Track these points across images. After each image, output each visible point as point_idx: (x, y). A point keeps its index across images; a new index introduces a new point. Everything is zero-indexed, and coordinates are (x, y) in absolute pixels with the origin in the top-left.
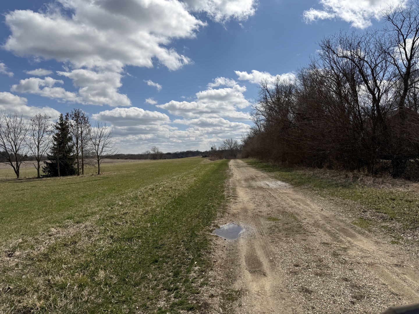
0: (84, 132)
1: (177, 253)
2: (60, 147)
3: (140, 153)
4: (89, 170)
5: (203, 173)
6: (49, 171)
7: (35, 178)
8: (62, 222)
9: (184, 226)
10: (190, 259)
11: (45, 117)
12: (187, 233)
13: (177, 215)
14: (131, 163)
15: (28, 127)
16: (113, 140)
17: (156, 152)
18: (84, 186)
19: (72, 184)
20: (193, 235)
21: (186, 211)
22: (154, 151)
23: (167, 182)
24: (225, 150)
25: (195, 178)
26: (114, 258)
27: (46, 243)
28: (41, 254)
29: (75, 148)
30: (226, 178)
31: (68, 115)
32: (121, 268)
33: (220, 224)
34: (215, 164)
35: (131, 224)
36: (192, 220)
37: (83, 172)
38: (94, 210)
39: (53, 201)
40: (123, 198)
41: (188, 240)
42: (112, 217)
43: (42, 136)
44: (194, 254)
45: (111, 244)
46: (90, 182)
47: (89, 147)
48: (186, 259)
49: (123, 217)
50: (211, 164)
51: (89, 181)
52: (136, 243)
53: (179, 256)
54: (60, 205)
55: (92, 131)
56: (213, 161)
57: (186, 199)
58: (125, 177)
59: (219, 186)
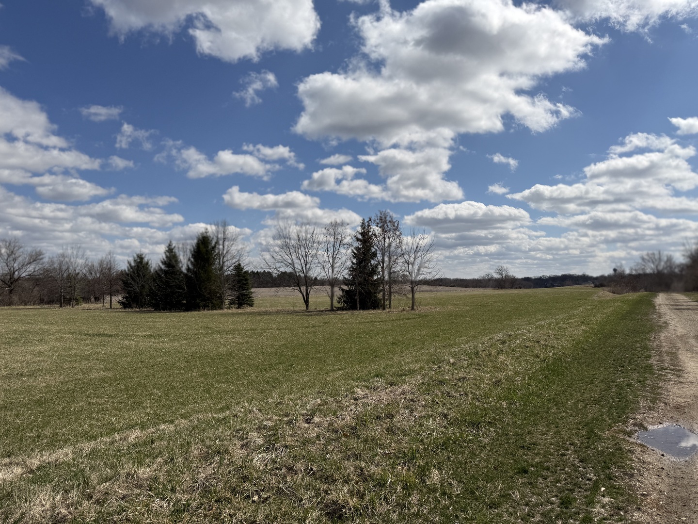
0: (393, 245)
1: (563, 463)
2: (360, 267)
3: (476, 277)
4: (399, 302)
5: (599, 317)
6: (345, 302)
7: (328, 311)
8: (369, 380)
9: (571, 416)
10: (590, 480)
11: (342, 224)
12: (579, 429)
13: (556, 394)
14: (462, 294)
15: (321, 238)
16: (435, 255)
17: (504, 276)
18: (393, 326)
19: (375, 322)
20: (592, 436)
21: (572, 388)
22: (501, 274)
23: (529, 331)
24: (645, 275)
25: (583, 327)
26: (453, 451)
27: (351, 410)
28: (347, 425)
29: (380, 268)
30: (651, 330)
31: (370, 220)
32: (465, 470)
33: (648, 422)
34: (623, 302)
35: (473, 399)
36: (585, 407)
37: (390, 305)
38: (412, 366)
39: (353, 345)
40: (455, 352)
41: (582, 443)
42: (442, 383)
43: (338, 252)
44: (598, 472)
45: (445, 427)
46: (401, 322)
47: (399, 267)
48: (582, 478)
49: (460, 384)
50: (614, 301)
51: (400, 320)
52: (486, 434)
53: (566, 469)
54: (361, 353)
55: (405, 242)
56: (618, 296)
57: (569, 365)
58: (452, 316)
59: (638, 345)
